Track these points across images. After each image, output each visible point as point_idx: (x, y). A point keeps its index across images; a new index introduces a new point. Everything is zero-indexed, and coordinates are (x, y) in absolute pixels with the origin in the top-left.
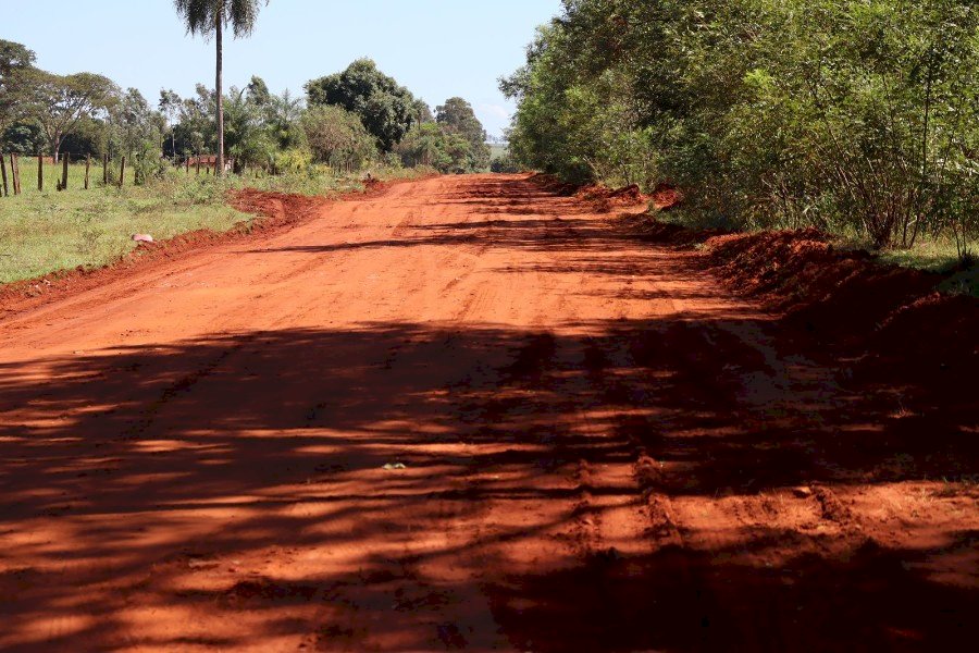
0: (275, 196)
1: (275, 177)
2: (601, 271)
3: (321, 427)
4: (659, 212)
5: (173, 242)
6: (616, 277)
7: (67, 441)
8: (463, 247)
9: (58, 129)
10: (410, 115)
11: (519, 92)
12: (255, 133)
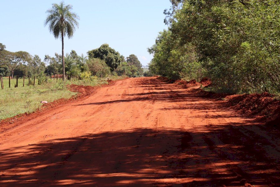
0: (82, 87)
1: (80, 81)
2: (195, 109)
3: (121, 172)
4: (204, 88)
5: (54, 103)
6: (201, 111)
7: (32, 181)
8: (147, 101)
9: (13, 68)
10: (120, 60)
11: (154, 52)
12: (74, 67)
